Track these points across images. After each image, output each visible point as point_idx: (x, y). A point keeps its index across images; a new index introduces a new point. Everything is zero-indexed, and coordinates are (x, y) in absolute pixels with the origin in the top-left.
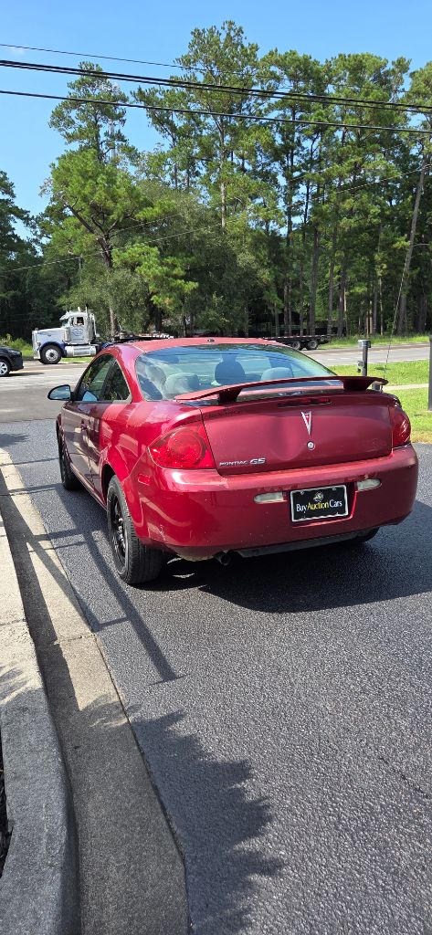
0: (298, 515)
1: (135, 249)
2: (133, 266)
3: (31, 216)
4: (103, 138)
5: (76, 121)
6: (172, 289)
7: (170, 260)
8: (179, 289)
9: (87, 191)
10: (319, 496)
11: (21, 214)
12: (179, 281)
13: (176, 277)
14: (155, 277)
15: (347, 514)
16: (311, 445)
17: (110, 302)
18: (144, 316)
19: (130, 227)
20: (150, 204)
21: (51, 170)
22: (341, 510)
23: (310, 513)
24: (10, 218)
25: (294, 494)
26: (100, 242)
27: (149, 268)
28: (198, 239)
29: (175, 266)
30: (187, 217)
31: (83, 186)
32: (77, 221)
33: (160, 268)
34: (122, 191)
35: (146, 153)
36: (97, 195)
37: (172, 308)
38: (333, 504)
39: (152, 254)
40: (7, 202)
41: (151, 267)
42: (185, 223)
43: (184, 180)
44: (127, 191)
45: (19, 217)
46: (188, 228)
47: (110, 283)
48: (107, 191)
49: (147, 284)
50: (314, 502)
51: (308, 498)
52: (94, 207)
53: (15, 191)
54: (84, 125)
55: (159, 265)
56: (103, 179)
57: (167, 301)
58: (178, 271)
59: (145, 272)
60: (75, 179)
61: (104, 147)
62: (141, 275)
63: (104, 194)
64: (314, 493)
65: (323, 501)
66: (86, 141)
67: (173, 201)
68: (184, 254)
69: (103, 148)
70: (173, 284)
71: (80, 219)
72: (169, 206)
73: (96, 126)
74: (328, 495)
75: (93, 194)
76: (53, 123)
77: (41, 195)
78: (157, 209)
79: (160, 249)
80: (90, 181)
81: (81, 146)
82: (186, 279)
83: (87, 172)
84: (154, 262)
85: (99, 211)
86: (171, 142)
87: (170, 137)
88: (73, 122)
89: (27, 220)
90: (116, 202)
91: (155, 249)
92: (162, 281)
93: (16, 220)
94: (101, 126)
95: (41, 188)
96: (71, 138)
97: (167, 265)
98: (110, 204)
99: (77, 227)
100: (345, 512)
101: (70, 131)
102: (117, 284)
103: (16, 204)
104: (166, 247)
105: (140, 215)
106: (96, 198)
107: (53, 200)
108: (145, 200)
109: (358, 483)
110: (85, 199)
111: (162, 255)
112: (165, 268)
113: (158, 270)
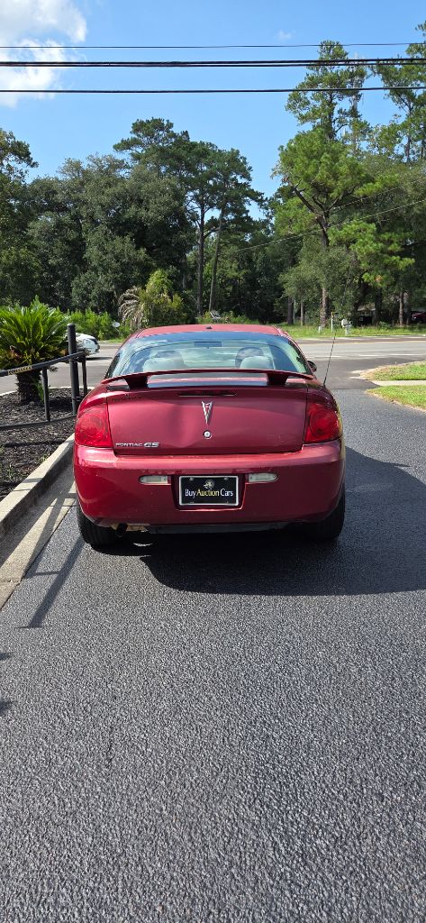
0: (186, 499)
1: (352, 226)
2: (348, 243)
3: (264, 198)
4: (336, 115)
5: (312, 101)
6: (386, 266)
7: (386, 236)
8: (395, 265)
9: (310, 170)
10: (209, 484)
11: (256, 196)
12: (394, 258)
13: (391, 253)
14: (369, 254)
15: (237, 504)
16: (207, 434)
17: (323, 280)
18: (355, 294)
19: (350, 204)
20: (370, 180)
21: (279, 152)
22: (232, 499)
23: (199, 499)
24: (245, 201)
25: (182, 479)
26: (318, 221)
27: (364, 246)
28: (418, 212)
29: (392, 242)
30: (410, 191)
31: (307, 166)
32: (300, 200)
33: (375, 245)
34: (344, 169)
35: (380, 127)
36: (319, 174)
37: (384, 286)
38: (224, 493)
39: (369, 231)
40: (245, 185)
41: (367, 245)
42: (407, 197)
43: (418, 152)
44: (350, 168)
45: (253, 199)
46: (409, 202)
47: (324, 261)
48: (329, 170)
49: (360, 262)
50: (203, 489)
51: (198, 484)
52: (315, 186)
53: (252, 174)
54: (318, 104)
55: (375, 242)
56: (326, 158)
57: (379, 278)
58: (394, 247)
59: (359, 249)
60: (300, 160)
61: (336, 124)
62: (355, 253)
63: (326, 173)
64: (204, 481)
65: (214, 489)
66: (319, 120)
67: (397, 175)
68: (403, 229)
69: (335, 126)
70: (387, 261)
71: (302, 198)
72: (391, 180)
73: (331, 104)
74: (219, 484)
75: (315, 173)
76: (289, 106)
77: (272, 177)
78: (377, 184)
79: (378, 226)
80: (314, 160)
81: (314, 126)
82: (402, 255)
83: (312, 151)
84: (370, 239)
85: (321, 189)
86: (408, 112)
87: (407, 108)
88: (308, 103)
89: (260, 202)
90: (336, 179)
91: (373, 226)
92: (375, 258)
93: (251, 202)
94: (336, 104)
95: (273, 170)
96: (304, 119)
97: (383, 241)
98: (331, 182)
99: (300, 206)
100: (235, 502)
101: (304, 113)
102: (331, 262)
103: (252, 188)
104: (384, 224)
105: (359, 192)
106: (318, 177)
107: (284, 181)
108: (367, 176)
109: (250, 476)
110: (307, 179)
111: (379, 231)
112: (380, 245)
113: (372, 247)
